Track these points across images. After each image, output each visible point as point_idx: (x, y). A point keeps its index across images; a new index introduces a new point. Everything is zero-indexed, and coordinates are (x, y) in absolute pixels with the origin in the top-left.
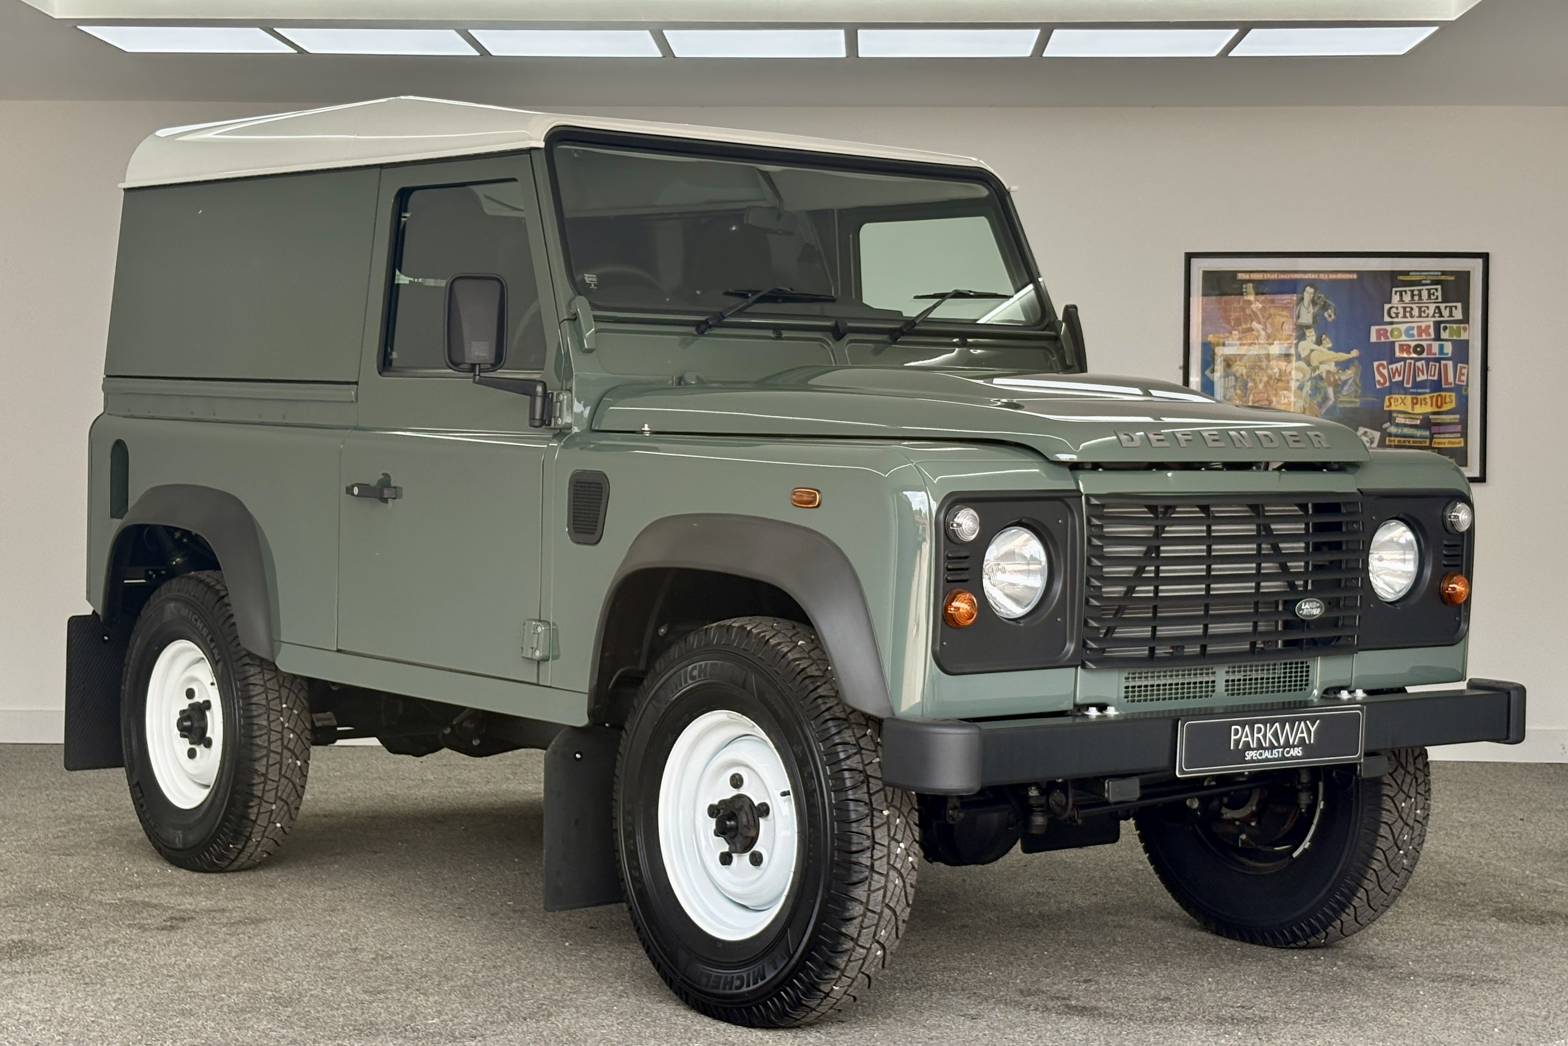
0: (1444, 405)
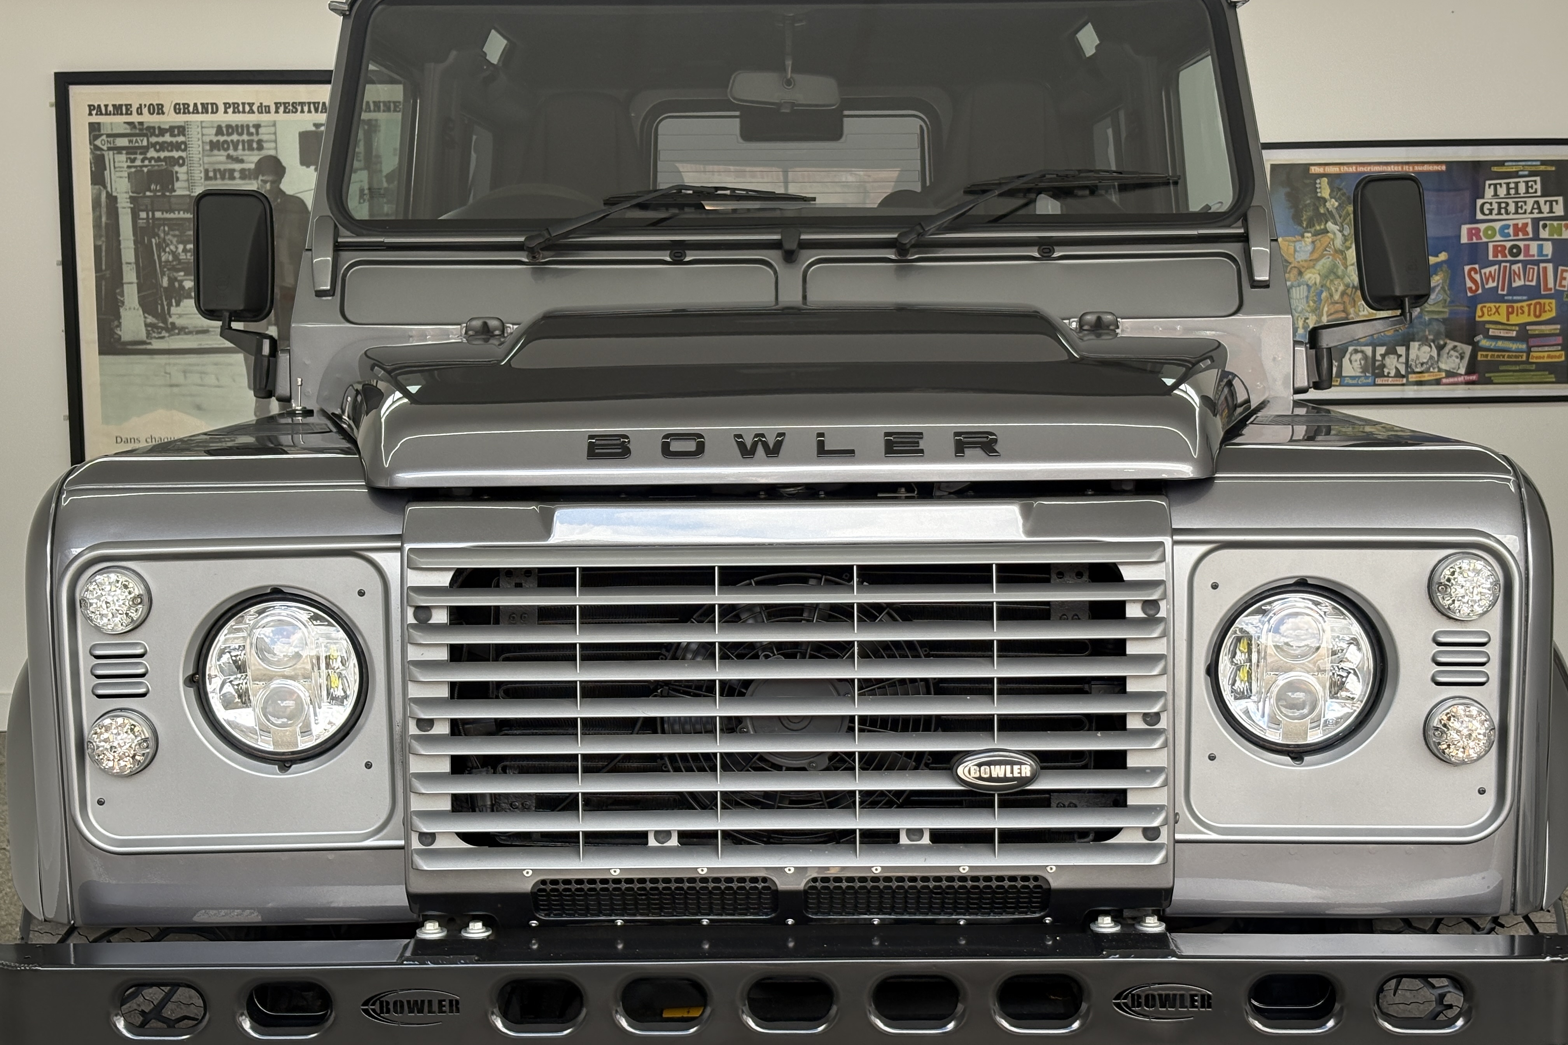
0: (1543, 314)
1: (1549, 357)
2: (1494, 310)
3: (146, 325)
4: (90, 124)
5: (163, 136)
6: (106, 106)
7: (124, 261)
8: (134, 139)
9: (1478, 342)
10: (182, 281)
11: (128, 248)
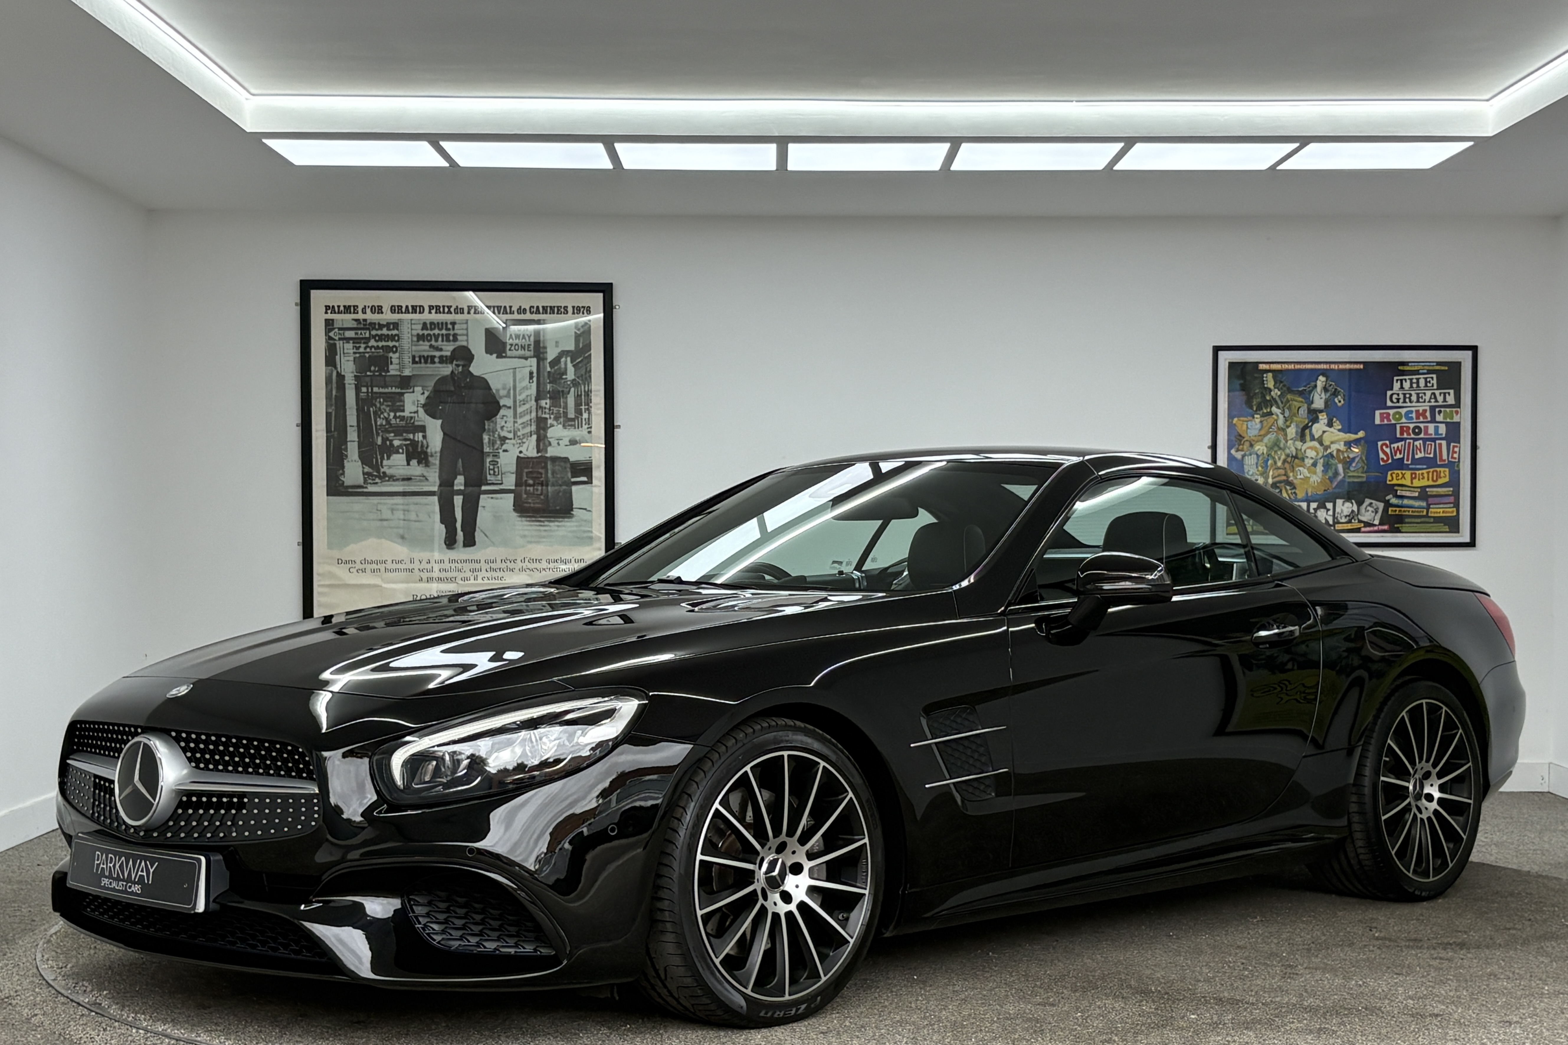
0: (1439, 480)
1: (1443, 512)
2: (1401, 476)
3: (364, 474)
4: (326, 320)
5: (382, 330)
6: (339, 307)
7: (348, 424)
8: (359, 332)
9: (1389, 500)
10: (391, 441)
11: (352, 415)
